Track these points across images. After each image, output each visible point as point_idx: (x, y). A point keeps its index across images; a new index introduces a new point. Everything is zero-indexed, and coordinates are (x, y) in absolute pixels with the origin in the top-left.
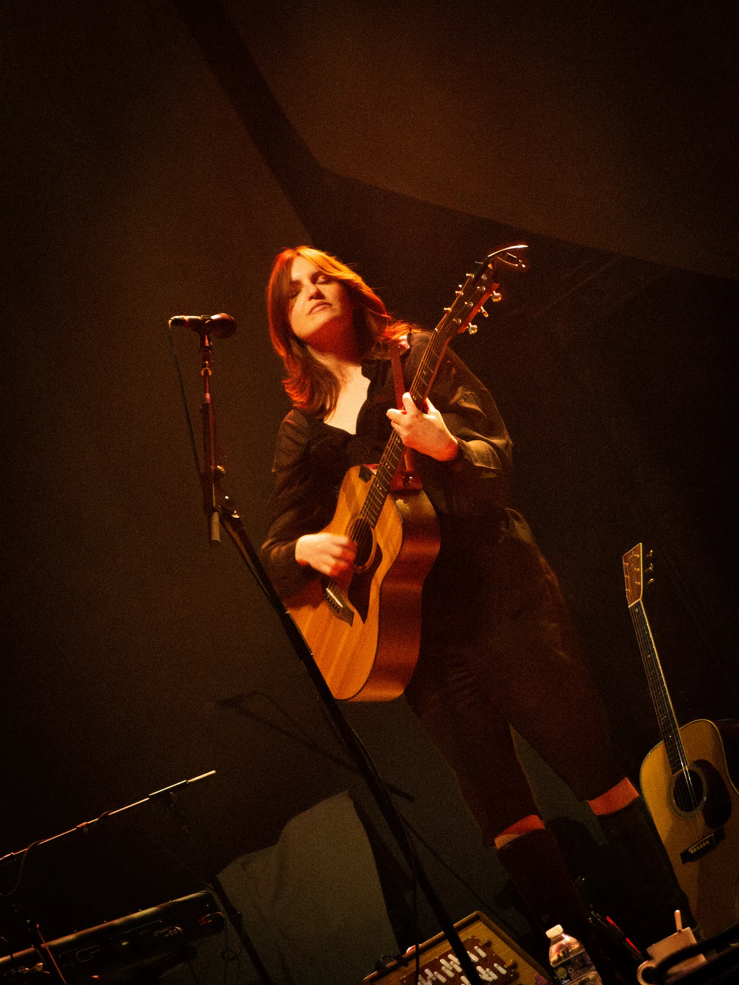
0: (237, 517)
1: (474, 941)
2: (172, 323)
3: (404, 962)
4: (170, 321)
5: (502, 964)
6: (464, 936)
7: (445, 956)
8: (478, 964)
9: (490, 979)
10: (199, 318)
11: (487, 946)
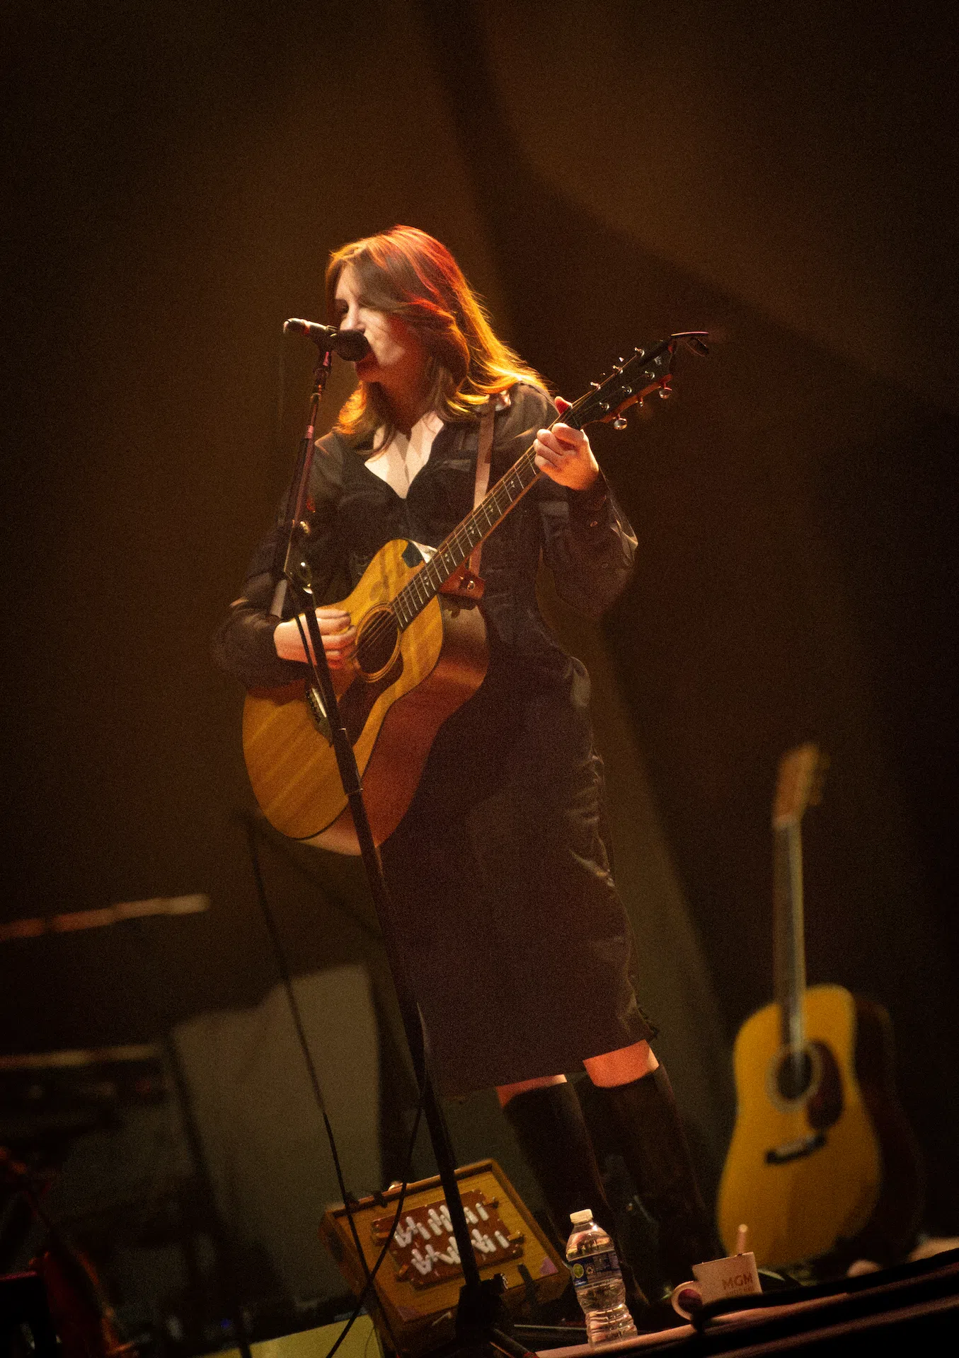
0: (309, 591)
1: (477, 1197)
2: (289, 326)
3: (381, 1201)
4: (286, 323)
5: (505, 1233)
6: (464, 1187)
7: (436, 1206)
8: (476, 1226)
9: (486, 1250)
10: (324, 328)
11: (493, 1207)
